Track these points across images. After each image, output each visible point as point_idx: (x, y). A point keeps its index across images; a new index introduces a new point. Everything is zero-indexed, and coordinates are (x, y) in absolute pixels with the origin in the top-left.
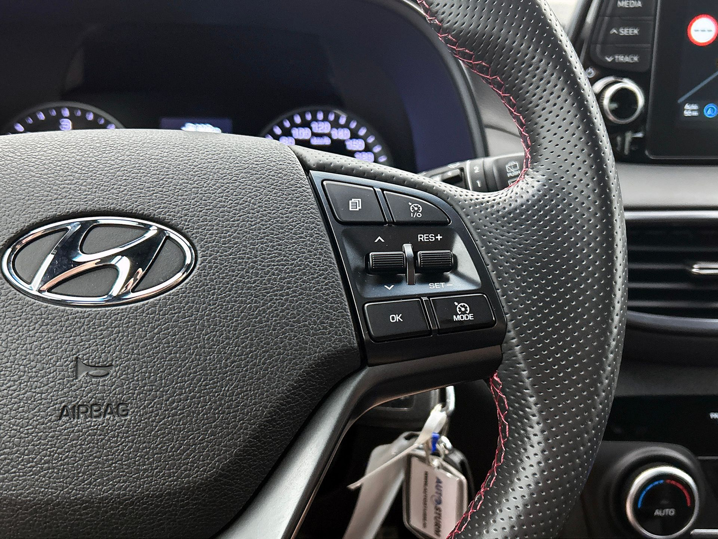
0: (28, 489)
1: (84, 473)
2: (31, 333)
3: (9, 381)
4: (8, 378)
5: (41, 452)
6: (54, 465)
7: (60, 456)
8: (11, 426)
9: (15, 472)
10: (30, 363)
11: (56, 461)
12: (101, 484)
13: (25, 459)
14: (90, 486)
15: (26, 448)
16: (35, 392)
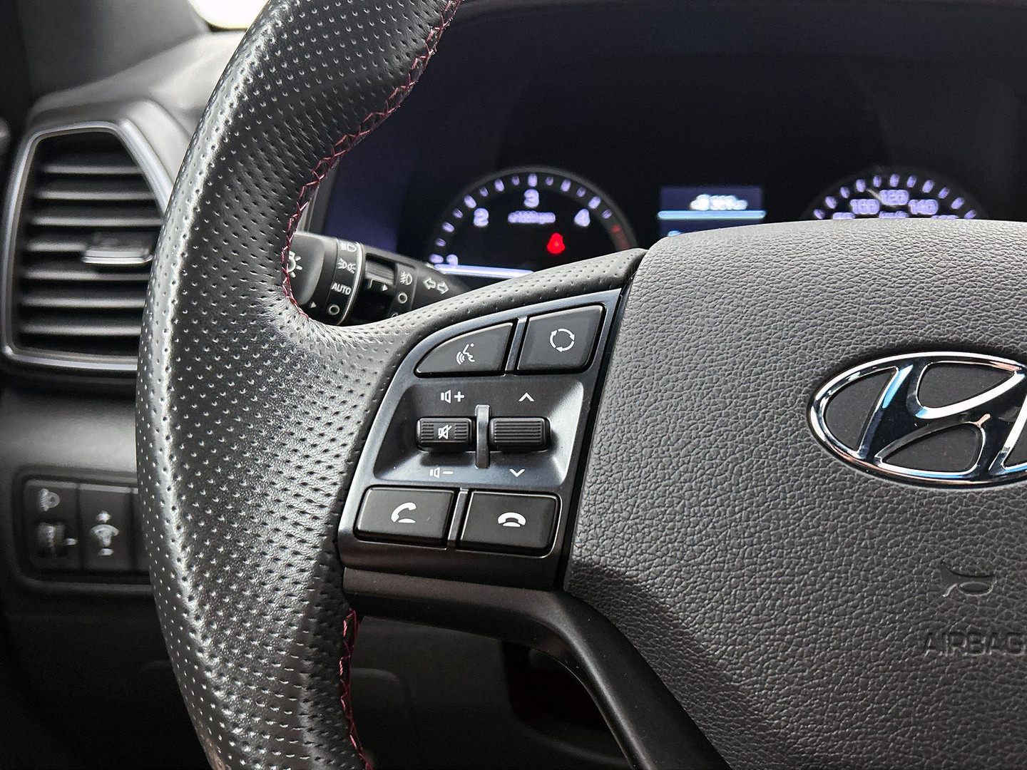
0: (880, 753)
1: (961, 734)
2: (869, 523)
3: (846, 592)
4: (843, 588)
5: (899, 700)
6: (917, 720)
7: (926, 707)
8: (854, 659)
9: (860, 727)
10: (874, 568)
11: (920, 714)
12: (985, 751)
13: (875, 709)
14: (969, 755)
15: (876, 693)
16: (885, 611)
